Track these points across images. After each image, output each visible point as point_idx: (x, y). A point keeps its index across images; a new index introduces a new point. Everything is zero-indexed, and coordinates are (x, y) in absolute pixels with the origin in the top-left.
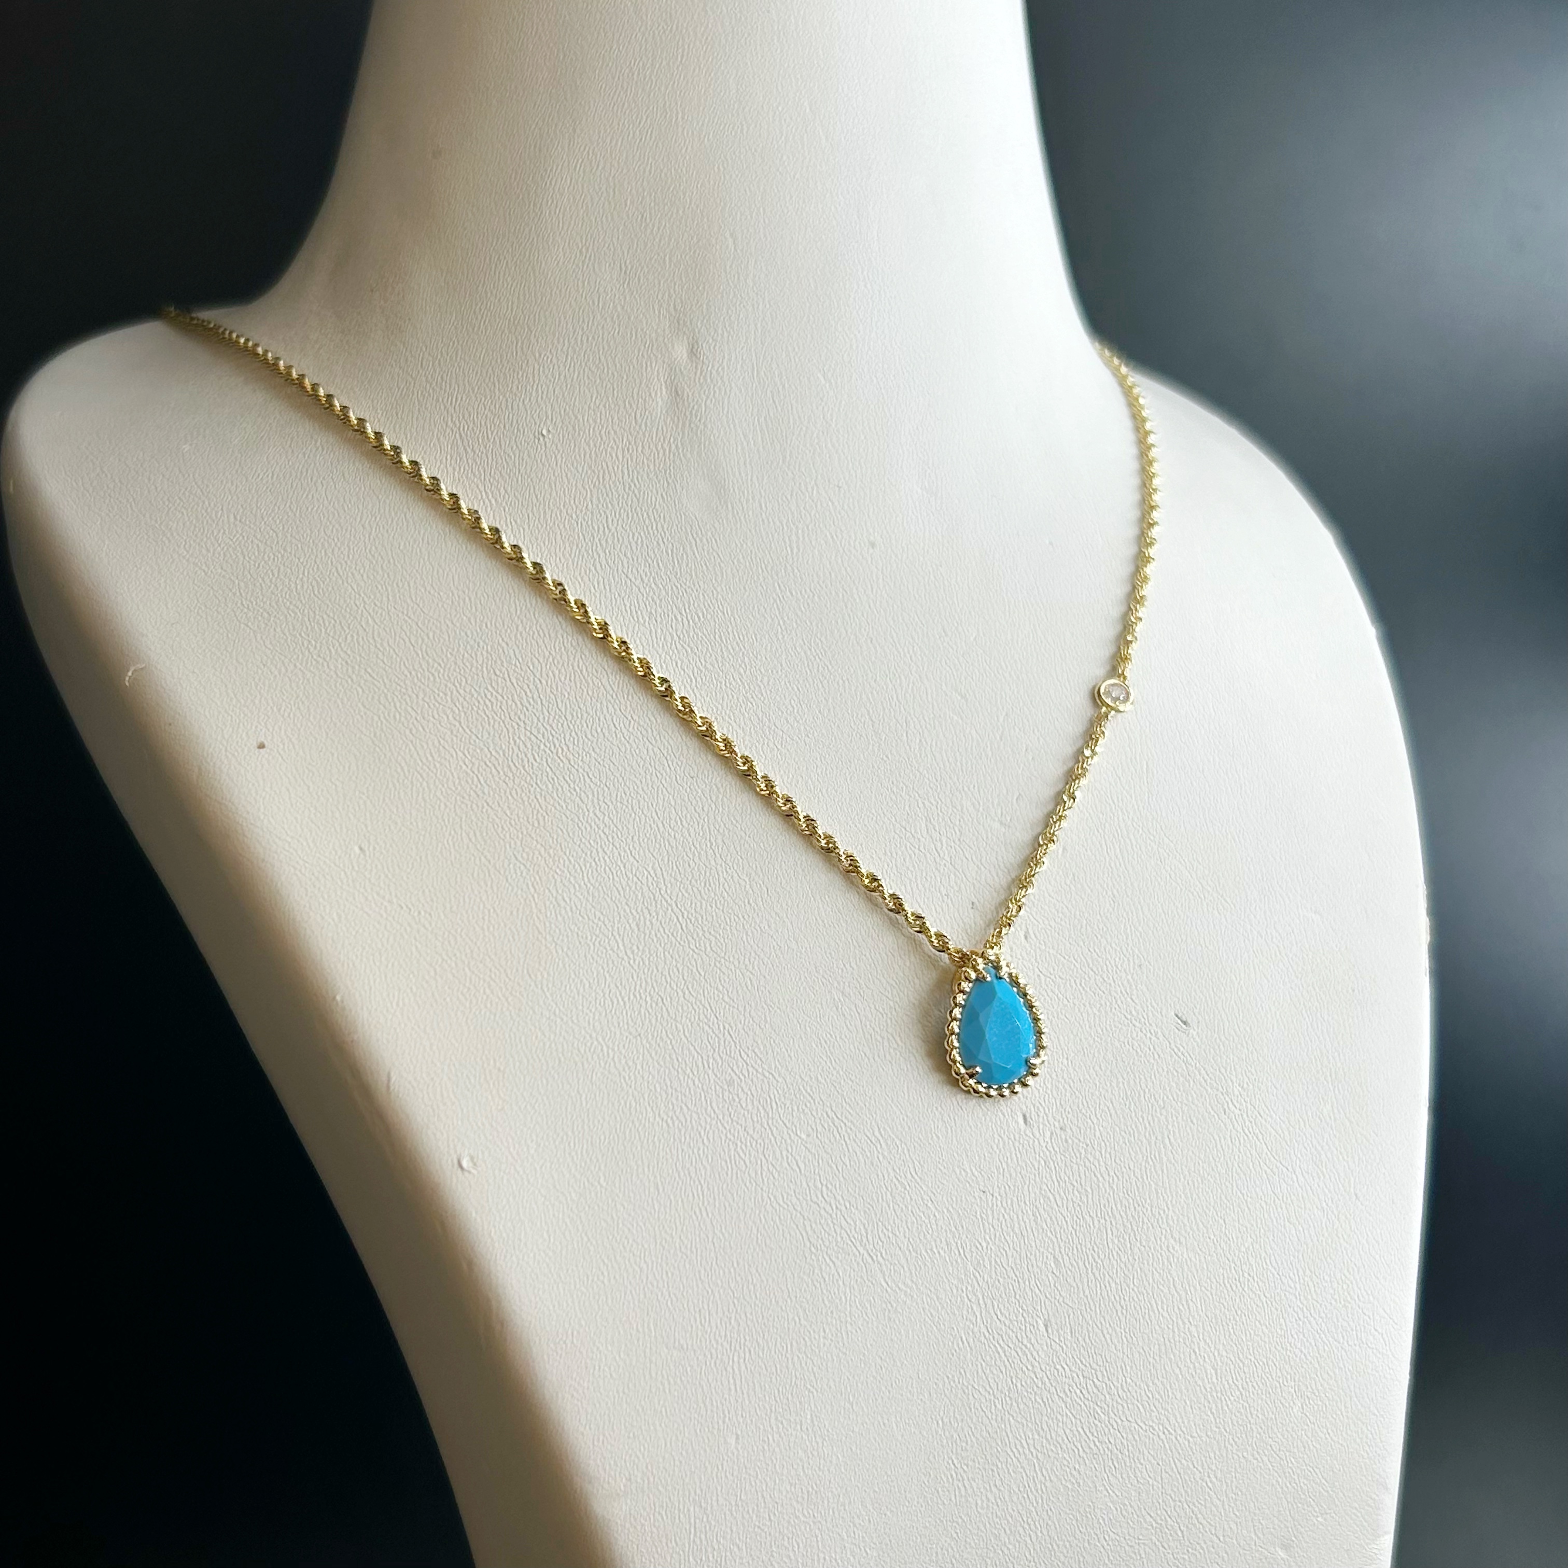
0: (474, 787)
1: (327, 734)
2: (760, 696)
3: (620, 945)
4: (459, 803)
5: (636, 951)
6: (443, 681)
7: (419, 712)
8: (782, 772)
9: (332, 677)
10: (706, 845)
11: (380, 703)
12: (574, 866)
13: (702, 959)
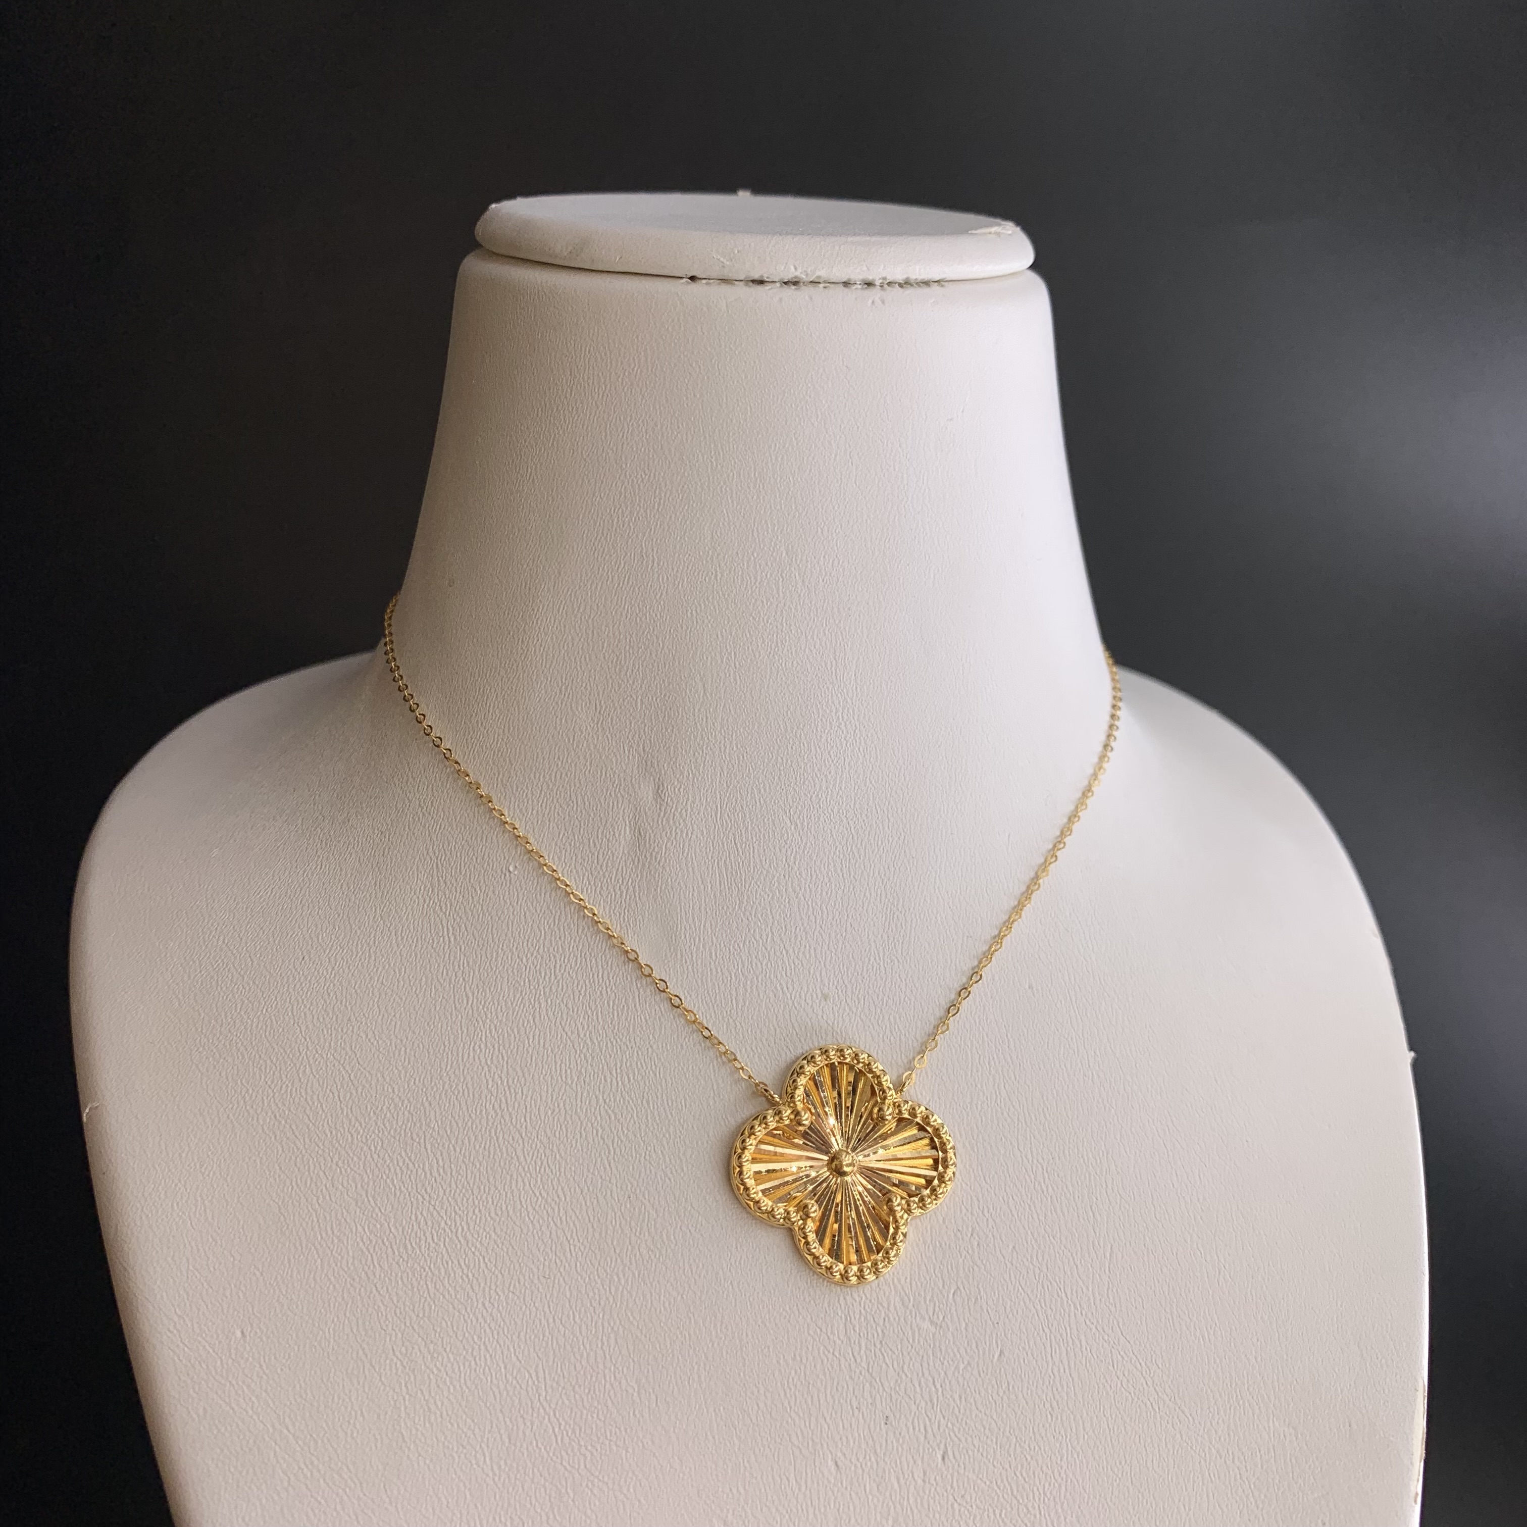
0: (366, 1270)
1: (239, 1197)
2: (679, 1171)
3: (487, 1459)
4: (349, 1286)
5: (503, 1467)
7: (330, 1178)
8: (692, 1260)
9: (257, 1133)
10: (597, 1345)
11: (296, 1165)
12: (453, 1365)
13: (574, 1478)
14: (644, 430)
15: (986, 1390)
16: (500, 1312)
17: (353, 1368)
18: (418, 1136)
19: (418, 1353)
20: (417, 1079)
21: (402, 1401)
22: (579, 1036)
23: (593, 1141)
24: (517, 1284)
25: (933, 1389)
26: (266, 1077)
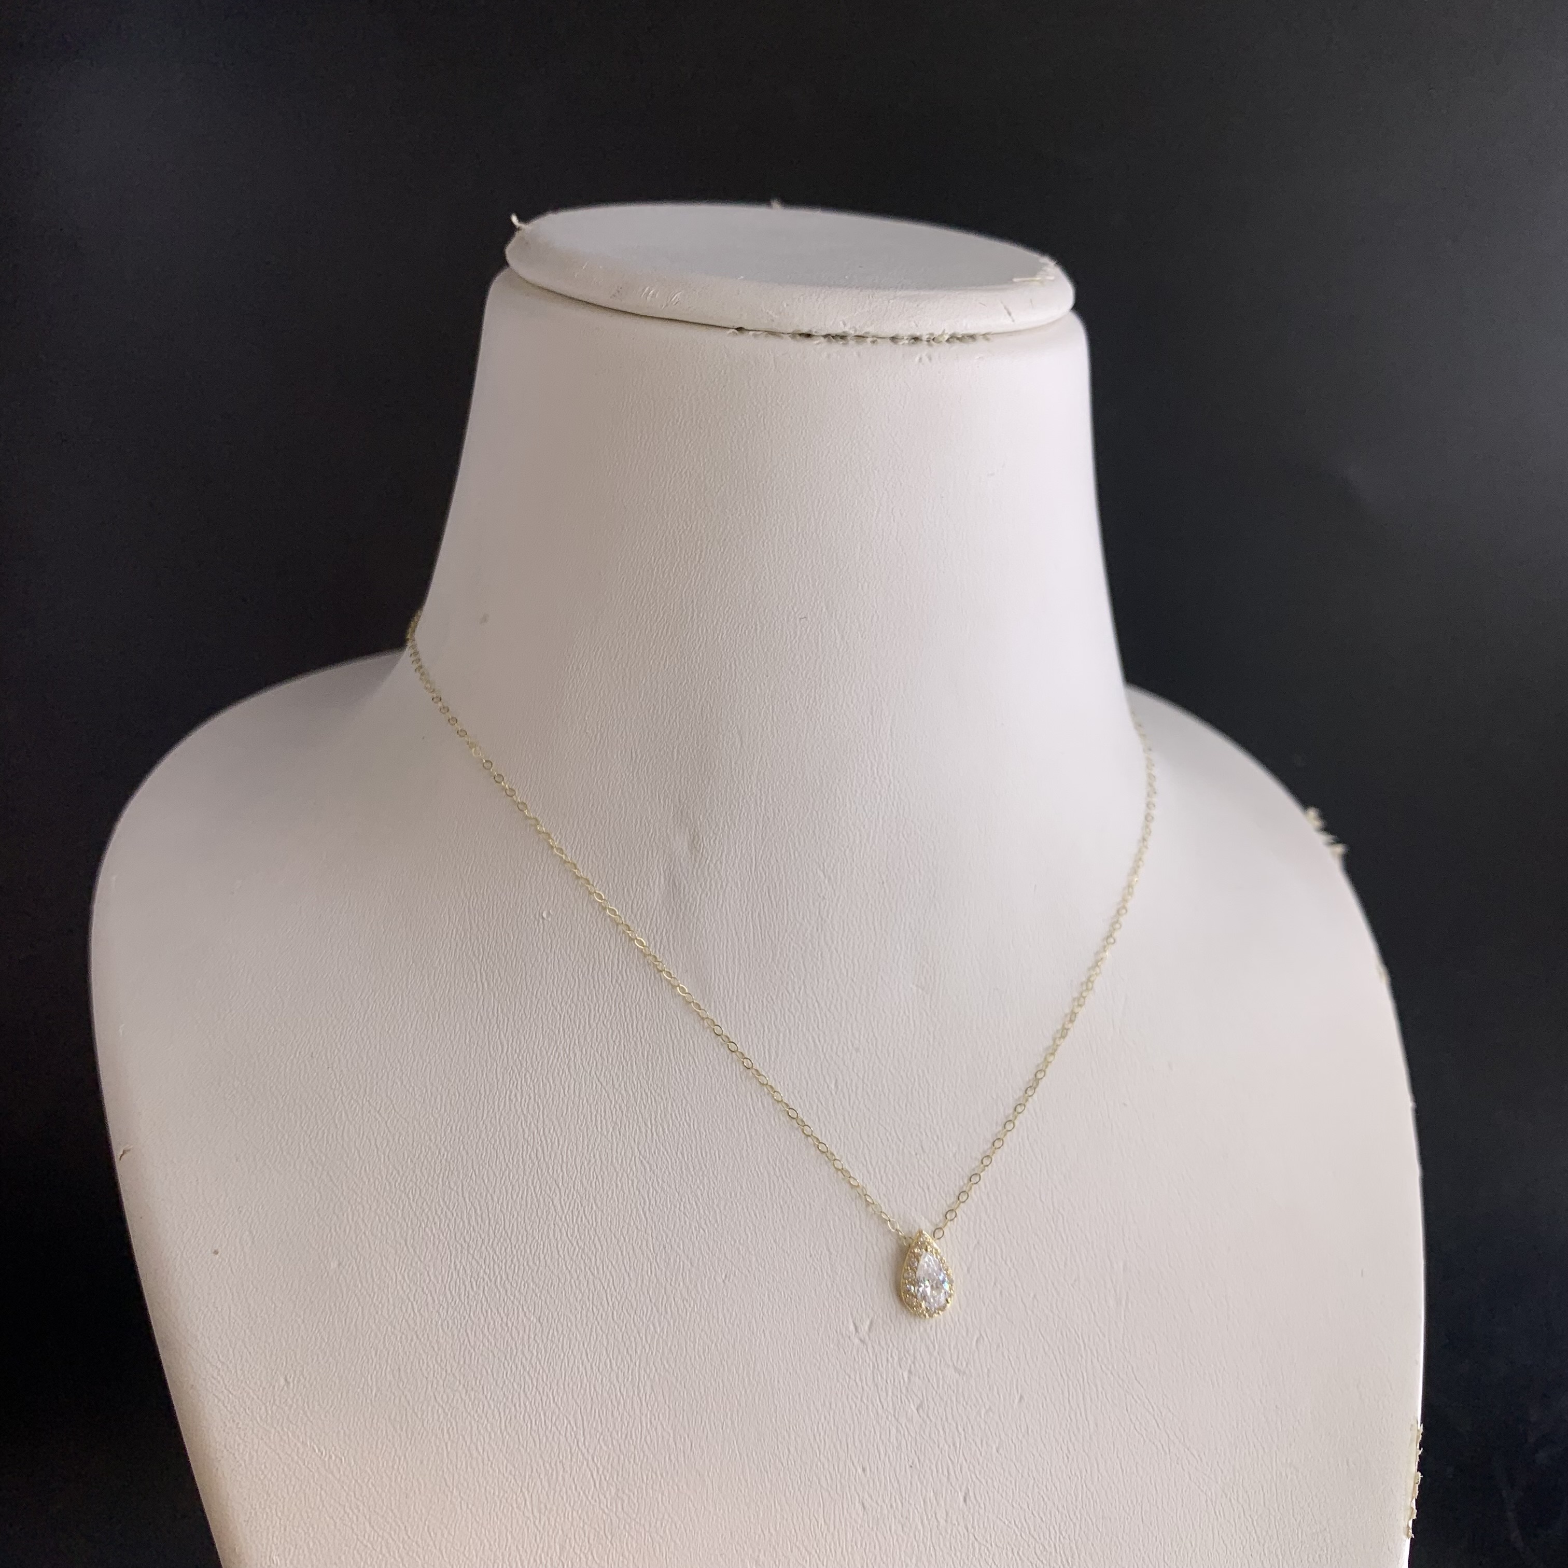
0: (407, 1318)
1: (278, 1245)
2: (713, 1222)
3: (528, 1503)
4: (390, 1334)
5: (543, 1511)
6: (398, 1191)
7: (369, 1226)
8: (725, 1310)
9: (294, 1180)
10: (634, 1392)
11: (334, 1213)
12: (494, 1411)
13: (611, 1520)
14: (686, 482)
15: (1006, 1435)
16: (538, 1359)
17: (396, 1414)
18: (455, 1184)
19: (460, 1400)
20: (454, 1128)
21: (444, 1448)
22: (614, 1087)
23: (629, 1191)
24: (556, 1333)
25: (956, 1433)
26: (301, 1123)
